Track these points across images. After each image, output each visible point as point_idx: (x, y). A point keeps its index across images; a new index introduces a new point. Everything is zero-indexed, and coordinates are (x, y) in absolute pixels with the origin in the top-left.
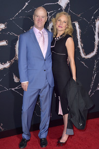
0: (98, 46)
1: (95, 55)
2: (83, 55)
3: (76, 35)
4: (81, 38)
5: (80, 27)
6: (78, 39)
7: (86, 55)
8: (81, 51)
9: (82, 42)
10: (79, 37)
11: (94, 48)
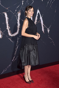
0: (19, 29)
1: (18, 34)
2: (10, 34)
3: (6, 21)
4: (8, 23)
5: (8, 16)
6: (6, 24)
7: (12, 34)
8: (9, 31)
9: (9, 26)
10: (7, 23)
11: (17, 30)
